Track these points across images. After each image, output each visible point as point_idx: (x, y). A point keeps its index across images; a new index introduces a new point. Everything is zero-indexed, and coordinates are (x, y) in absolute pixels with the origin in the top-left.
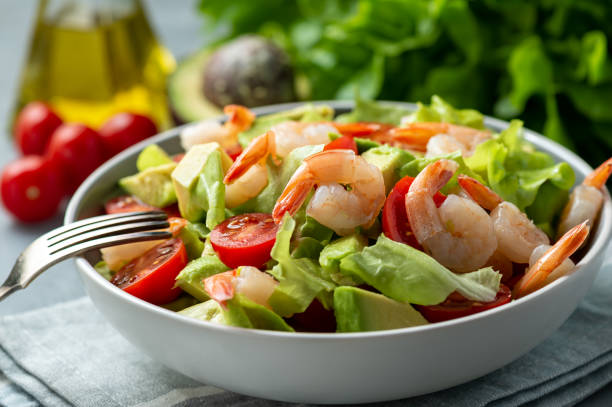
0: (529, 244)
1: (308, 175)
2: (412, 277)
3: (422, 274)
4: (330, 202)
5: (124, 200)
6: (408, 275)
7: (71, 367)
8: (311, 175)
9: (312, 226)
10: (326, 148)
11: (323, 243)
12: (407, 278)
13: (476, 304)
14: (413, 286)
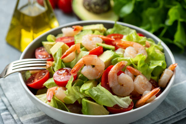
0: (144, 90)
1: (82, 62)
2: (104, 99)
3: (107, 98)
4: (87, 72)
5: (41, 49)
6: (103, 98)
7: (18, 97)
8: (83, 62)
9: (82, 76)
10: (90, 54)
11: (84, 82)
12: (103, 99)
13: (122, 109)
14: (104, 101)
